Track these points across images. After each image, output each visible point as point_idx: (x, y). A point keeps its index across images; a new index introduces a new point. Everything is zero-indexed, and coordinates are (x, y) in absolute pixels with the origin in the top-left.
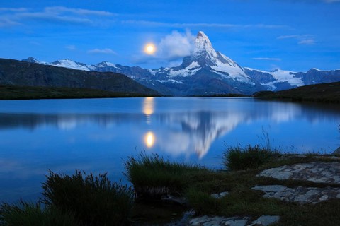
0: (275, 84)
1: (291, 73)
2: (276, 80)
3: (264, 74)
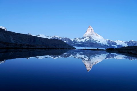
0: (117, 46)
1: (123, 42)
2: (117, 44)
3: (113, 42)
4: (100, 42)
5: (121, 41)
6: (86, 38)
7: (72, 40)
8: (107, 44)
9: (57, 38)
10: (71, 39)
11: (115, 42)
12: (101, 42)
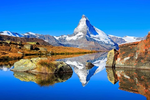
1: (134, 38)
2: (126, 42)
3: (120, 38)
4: (100, 39)
5: (132, 38)
6: (78, 35)
7: (57, 38)
8: (111, 43)
9: (32, 35)
10: (55, 37)
11: (123, 38)
12: (102, 40)
